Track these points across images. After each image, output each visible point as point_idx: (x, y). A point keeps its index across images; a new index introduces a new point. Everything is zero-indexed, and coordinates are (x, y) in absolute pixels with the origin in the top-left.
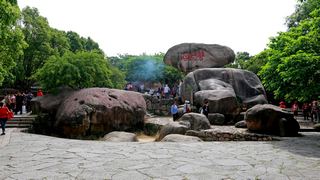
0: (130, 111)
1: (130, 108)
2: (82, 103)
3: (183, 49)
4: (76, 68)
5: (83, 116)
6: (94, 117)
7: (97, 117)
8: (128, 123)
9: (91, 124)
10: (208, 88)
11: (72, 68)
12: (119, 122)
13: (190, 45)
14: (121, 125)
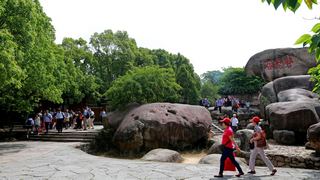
0: (188, 127)
1: (188, 123)
2: (137, 118)
3: (266, 56)
4: (138, 84)
5: (134, 132)
6: (147, 133)
7: (150, 132)
8: (187, 139)
9: (144, 140)
10: (287, 100)
11: (134, 84)
12: (176, 138)
13: (274, 51)
14: (179, 141)
